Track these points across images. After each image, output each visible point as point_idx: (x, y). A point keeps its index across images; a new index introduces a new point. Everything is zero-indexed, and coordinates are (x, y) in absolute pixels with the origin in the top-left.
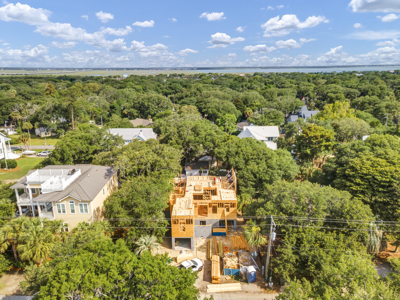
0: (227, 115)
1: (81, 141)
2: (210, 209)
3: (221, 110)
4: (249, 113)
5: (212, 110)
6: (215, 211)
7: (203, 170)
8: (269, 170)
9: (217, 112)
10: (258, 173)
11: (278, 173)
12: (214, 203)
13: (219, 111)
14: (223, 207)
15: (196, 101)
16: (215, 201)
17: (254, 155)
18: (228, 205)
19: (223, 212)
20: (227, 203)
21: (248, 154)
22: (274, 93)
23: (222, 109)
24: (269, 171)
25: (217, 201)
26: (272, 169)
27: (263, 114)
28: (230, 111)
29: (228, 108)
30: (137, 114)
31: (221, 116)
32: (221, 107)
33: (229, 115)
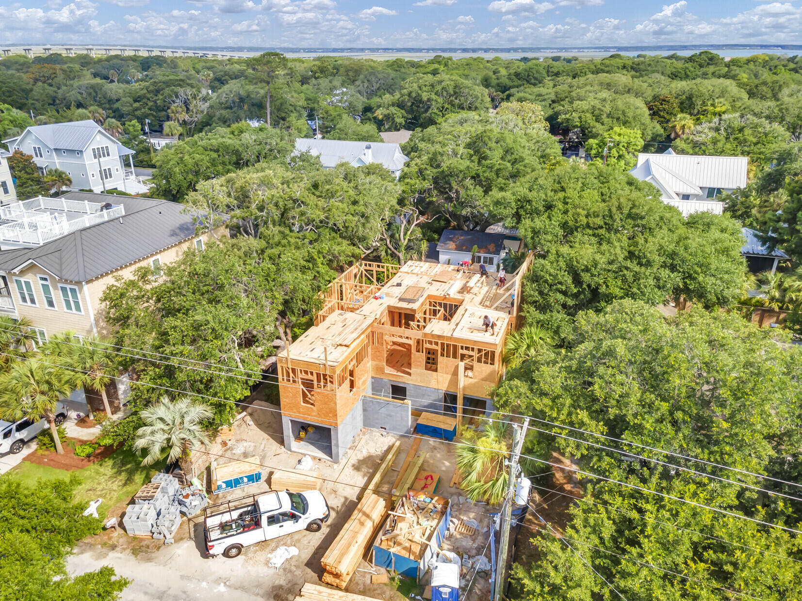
0: (617, 129)
2: (419, 358)
3: (604, 116)
4: (683, 127)
5: (580, 118)
8: (628, 264)
9: (593, 123)
12: (430, 342)
13: (598, 119)
15: (554, 98)
16: (433, 336)
18: (471, 353)
20: (467, 348)
23: (608, 116)
24: (627, 268)
25: (439, 337)
27: (722, 131)
28: (631, 119)
29: (624, 112)
30: (402, 121)
31: (601, 132)
32: (607, 109)
33: (622, 132)
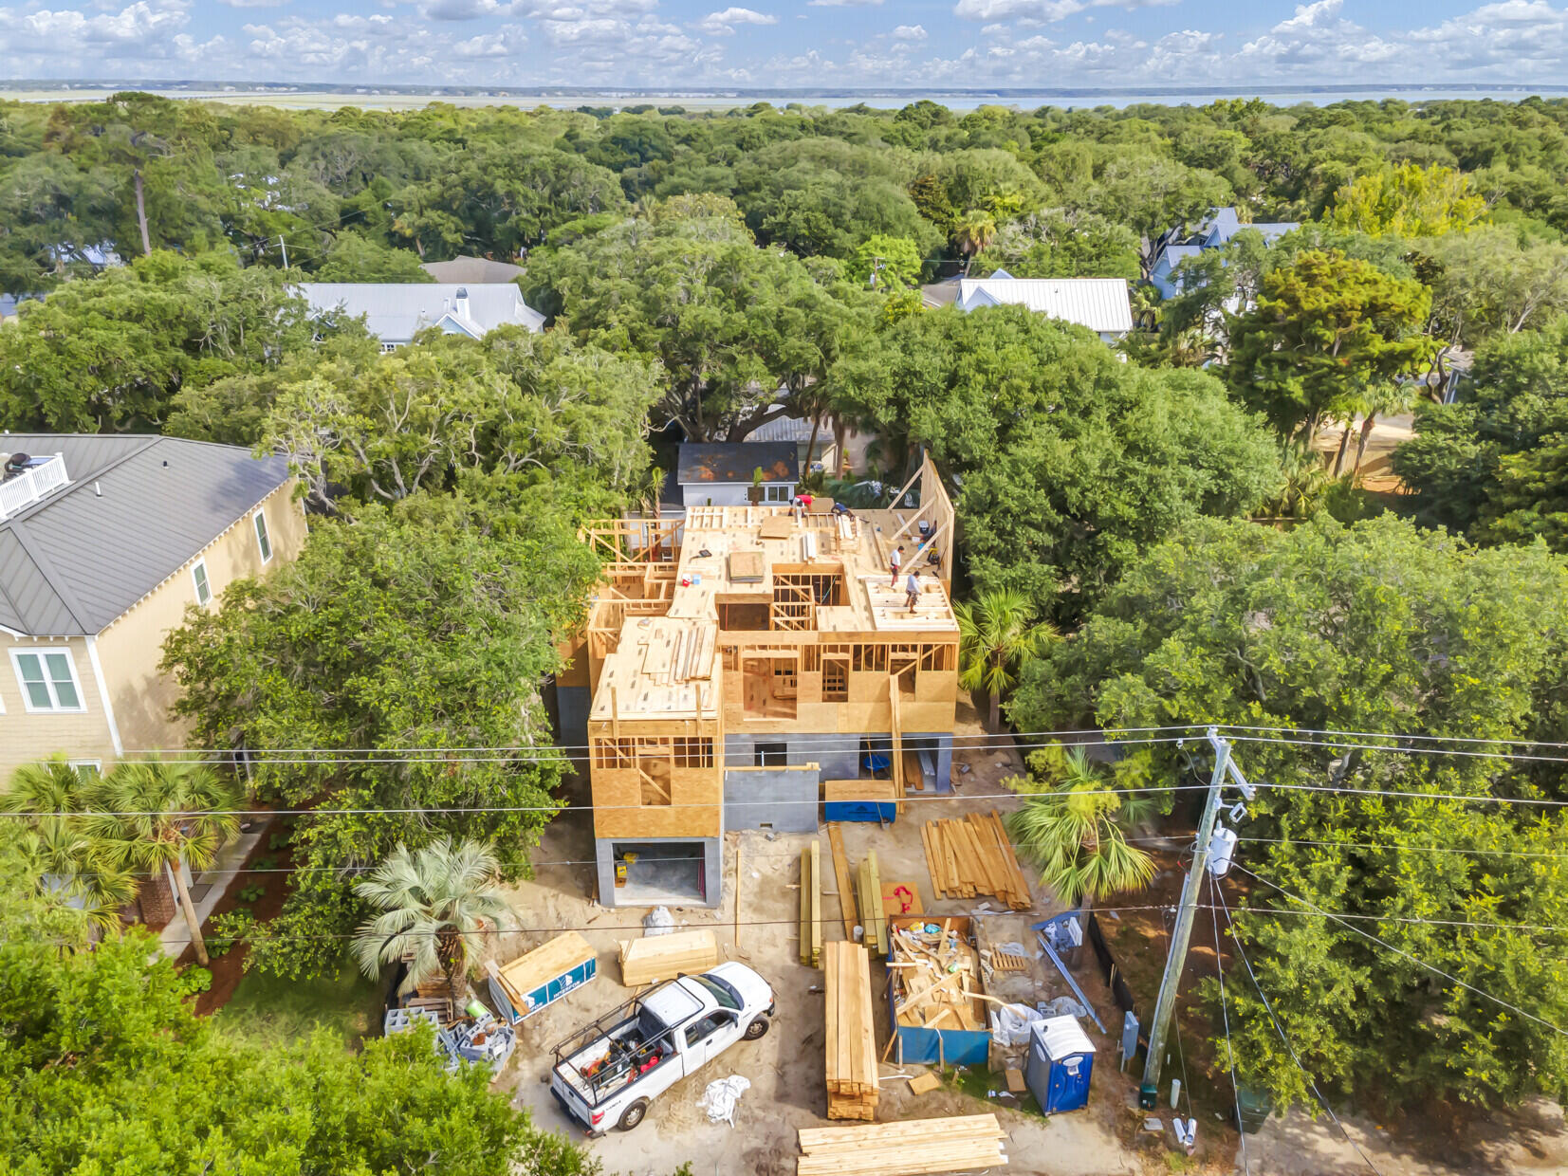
0: (876, 239)
1: (136, 329)
2: (811, 681)
3: (847, 217)
4: (981, 231)
5: (807, 221)
6: (836, 687)
7: (767, 485)
9: (831, 230)
10: (1074, 482)
11: (1182, 483)
12: (834, 649)
13: (838, 223)
14: (880, 667)
15: (735, 185)
16: (838, 635)
17: (1048, 387)
18: (911, 655)
19: (885, 698)
20: (904, 649)
21: (1017, 381)
22: (1079, 161)
23: (856, 215)
25: (851, 635)
26: (1153, 461)
27: (1044, 238)
28: (893, 221)
29: (880, 211)
30: (458, 238)
31: (849, 245)
32: (851, 203)
33: (884, 243)
